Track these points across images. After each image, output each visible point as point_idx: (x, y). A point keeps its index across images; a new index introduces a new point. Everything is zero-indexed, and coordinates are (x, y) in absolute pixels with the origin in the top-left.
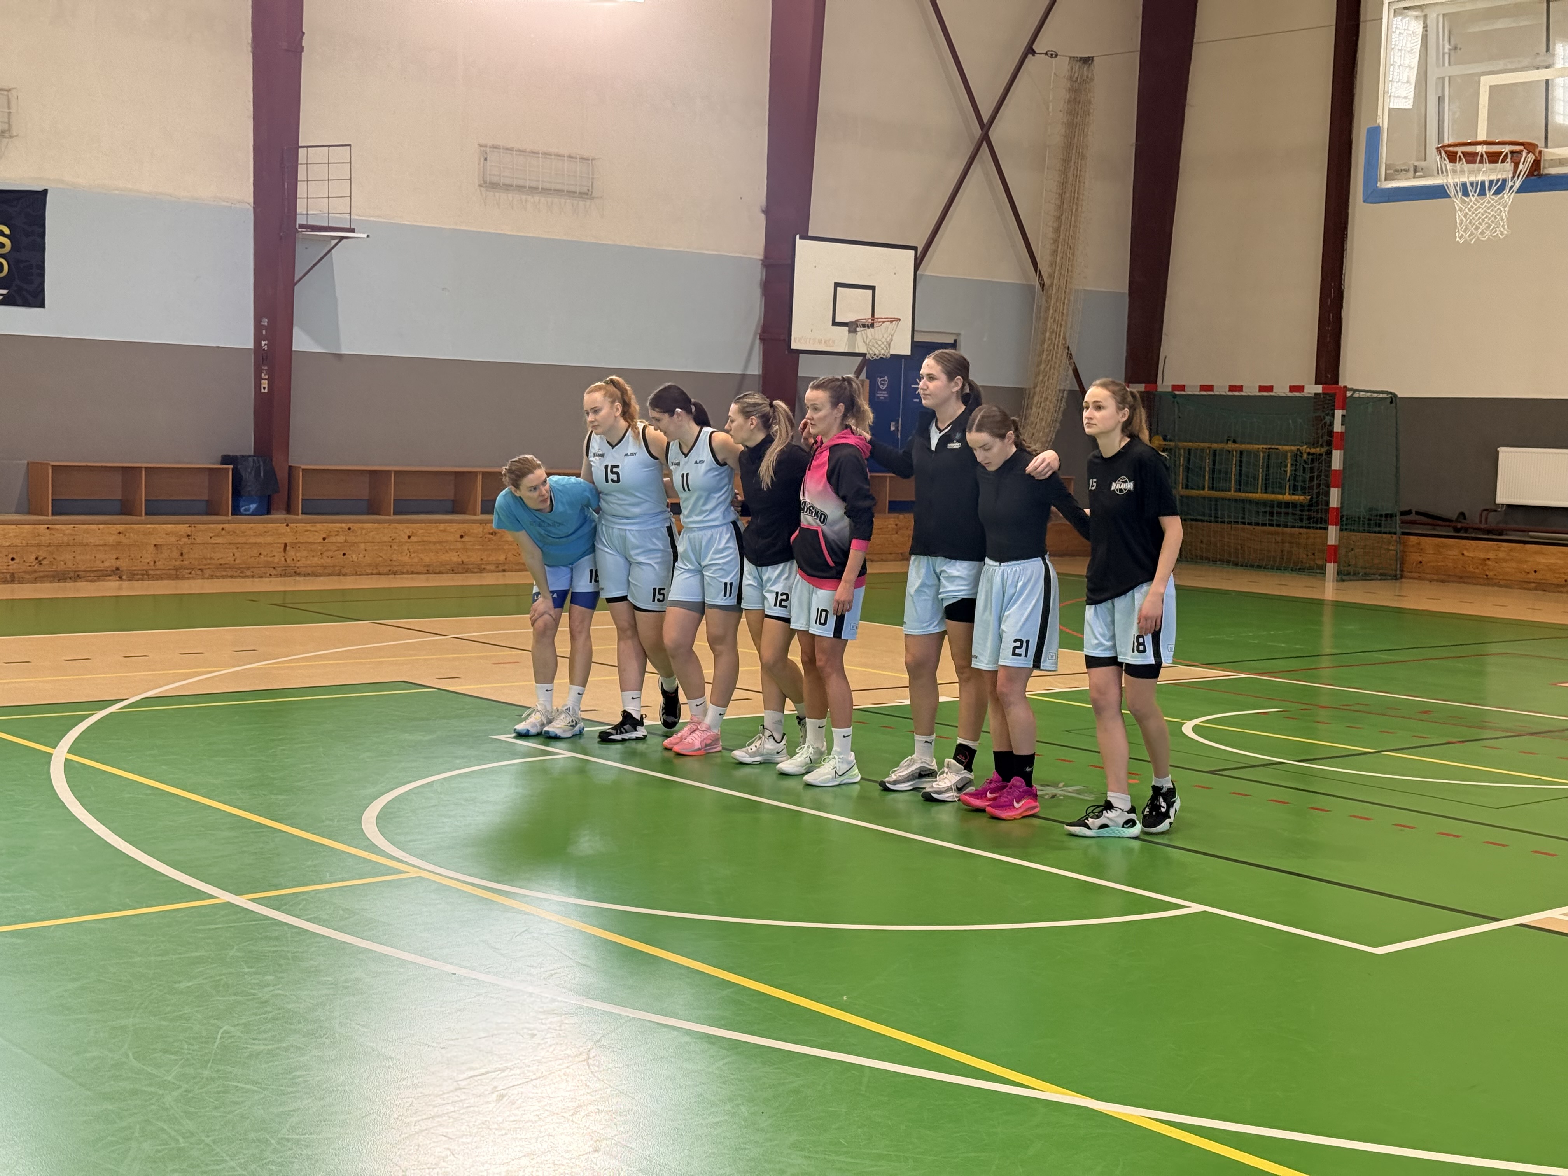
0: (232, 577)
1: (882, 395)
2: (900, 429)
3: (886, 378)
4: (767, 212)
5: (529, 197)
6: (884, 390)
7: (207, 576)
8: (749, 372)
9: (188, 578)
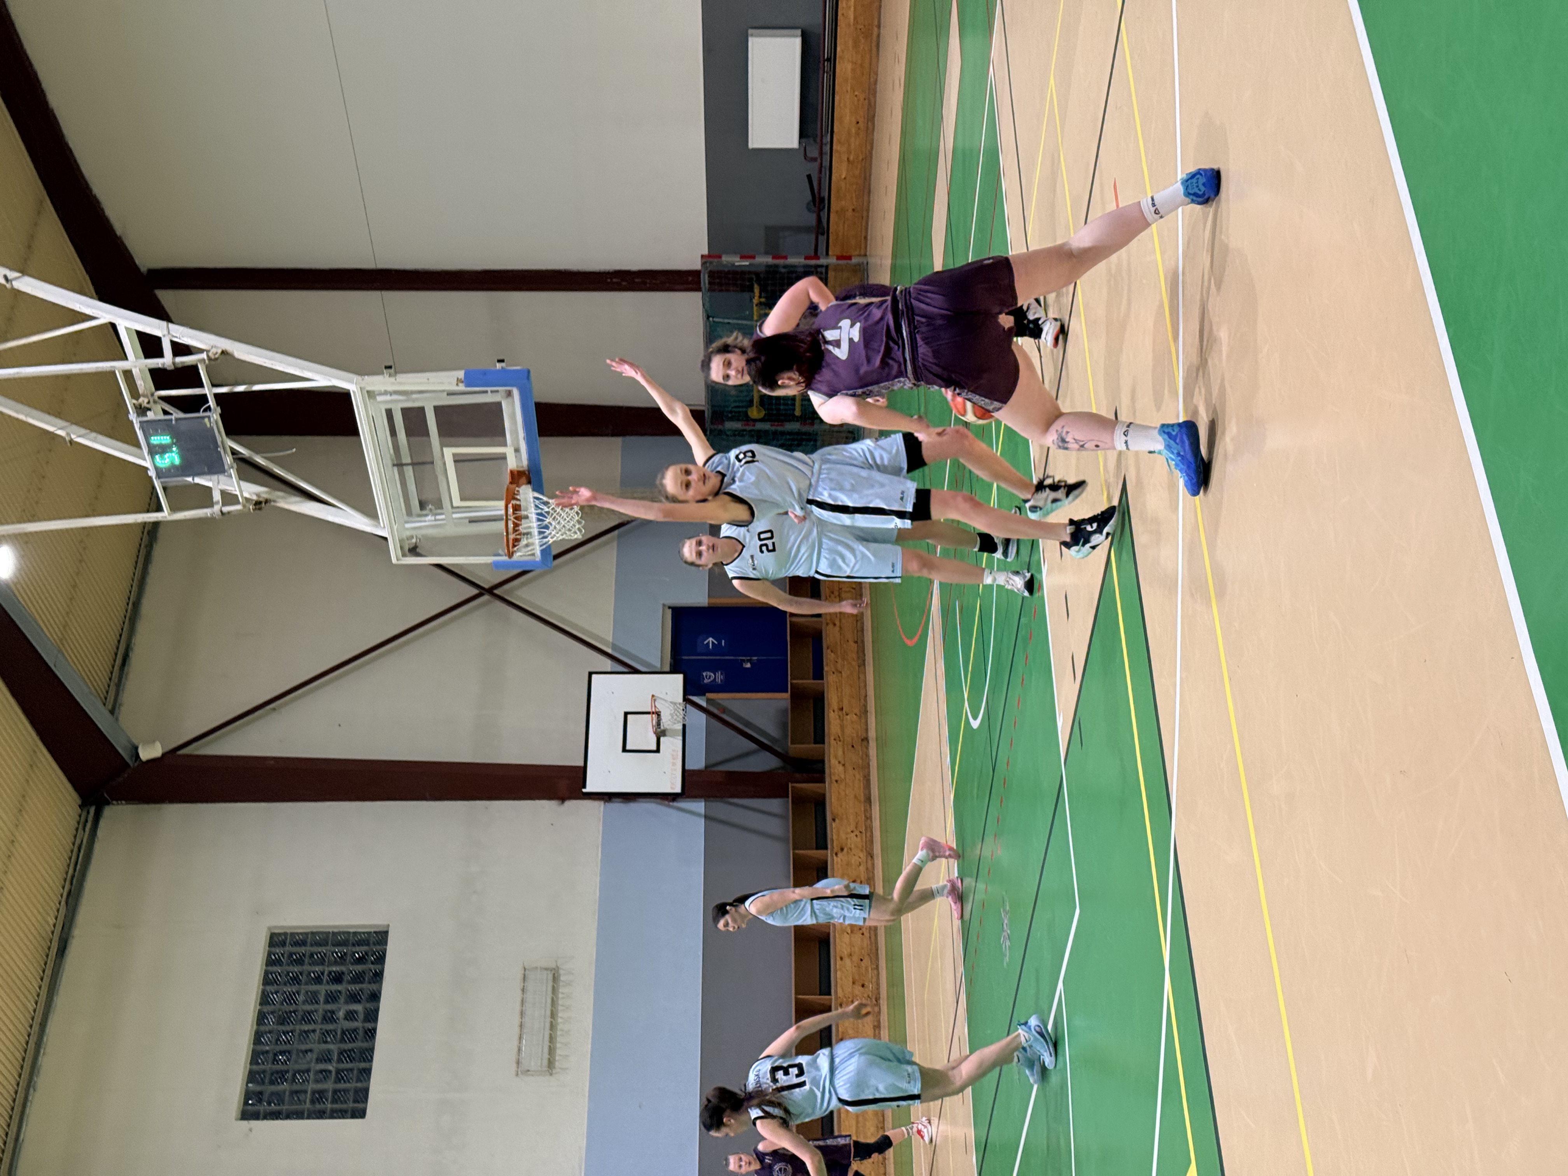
1: (719, 677)
2: (749, 658)
3: (704, 674)
4: (563, 799)
5: (559, 1027)
6: (715, 675)
8: (703, 811)
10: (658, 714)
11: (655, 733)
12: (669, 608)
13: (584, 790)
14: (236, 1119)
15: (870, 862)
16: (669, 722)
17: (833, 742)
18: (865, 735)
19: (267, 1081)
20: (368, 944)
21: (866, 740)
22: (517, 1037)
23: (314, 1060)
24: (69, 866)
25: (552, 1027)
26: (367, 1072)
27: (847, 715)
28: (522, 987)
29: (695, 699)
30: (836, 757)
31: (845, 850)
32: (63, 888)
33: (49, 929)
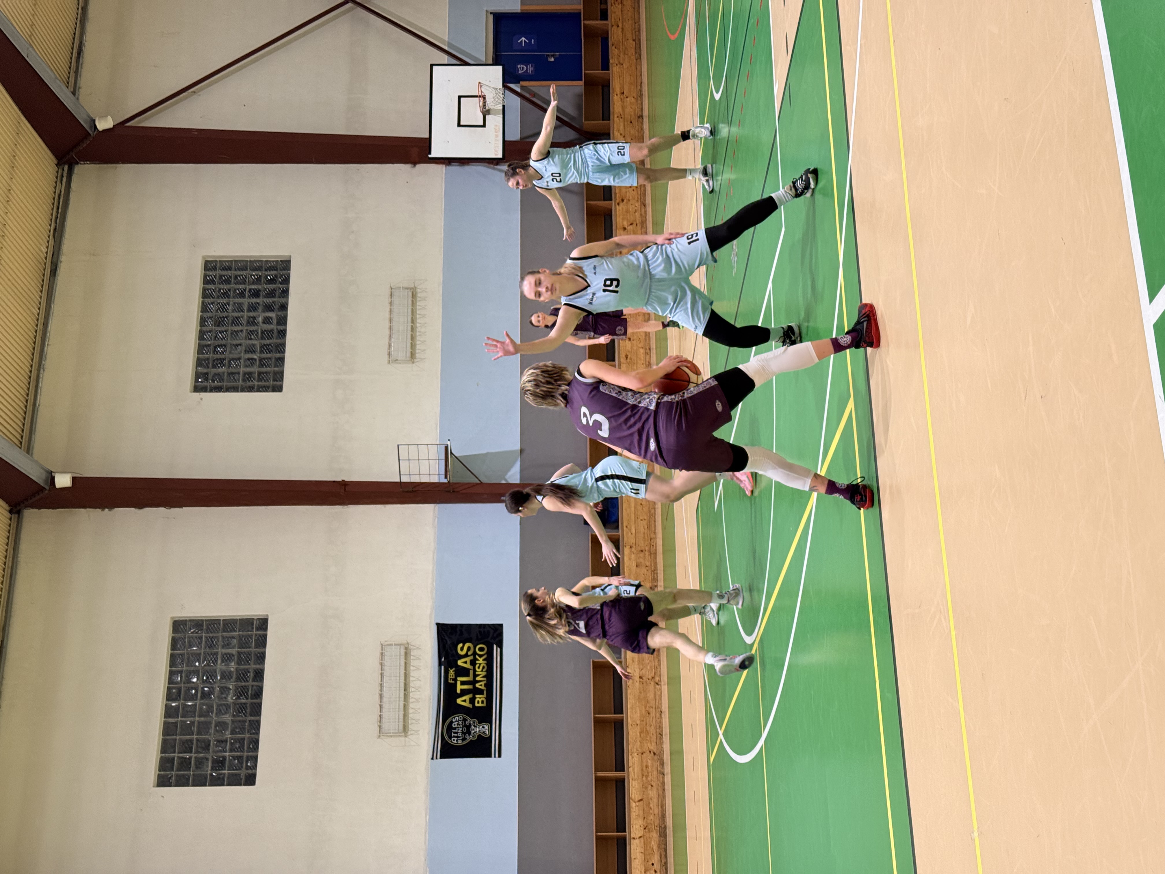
0: (655, 521)
1: (530, 69)
2: (552, 54)
3: (519, 66)
4: (414, 163)
5: (418, 330)
6: (527, 67)
7: (654, 536)
9: (656, 547)
10: (484, 98)
11: (482, 112)
12: (491, 13)
13: (430, 156)
14: (191, 392)
15: (643, 210)
16: (492, 104)
17: (616, 119)
18: (640, 113)
19: (210, 365)
20: (276, 270)
21: (641, 117)
22: (388, 336)
23: (243, 351)
24: (53, 209)
25: (413, 329)
26: (282, 360)
27: (627, 97)
28: (390, 302)
29: (512, 86)
30: (618, 131)
31: (625, 201)
32: (50, 225)
33: (43, 256)
